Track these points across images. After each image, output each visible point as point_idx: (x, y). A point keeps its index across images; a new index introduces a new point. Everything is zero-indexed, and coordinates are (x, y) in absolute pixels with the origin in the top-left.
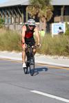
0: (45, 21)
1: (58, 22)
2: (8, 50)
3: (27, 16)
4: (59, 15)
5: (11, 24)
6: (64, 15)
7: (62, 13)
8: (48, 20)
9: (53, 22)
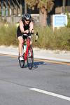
0: (45, 13)
1: (60, 13)
2: (5, 44)
3: (26, 7)
4: (61, 5)
5: (9, 16)
6: (66, 5)
7: (64, 3)
8: (49, 12)
9: (54, 13)
